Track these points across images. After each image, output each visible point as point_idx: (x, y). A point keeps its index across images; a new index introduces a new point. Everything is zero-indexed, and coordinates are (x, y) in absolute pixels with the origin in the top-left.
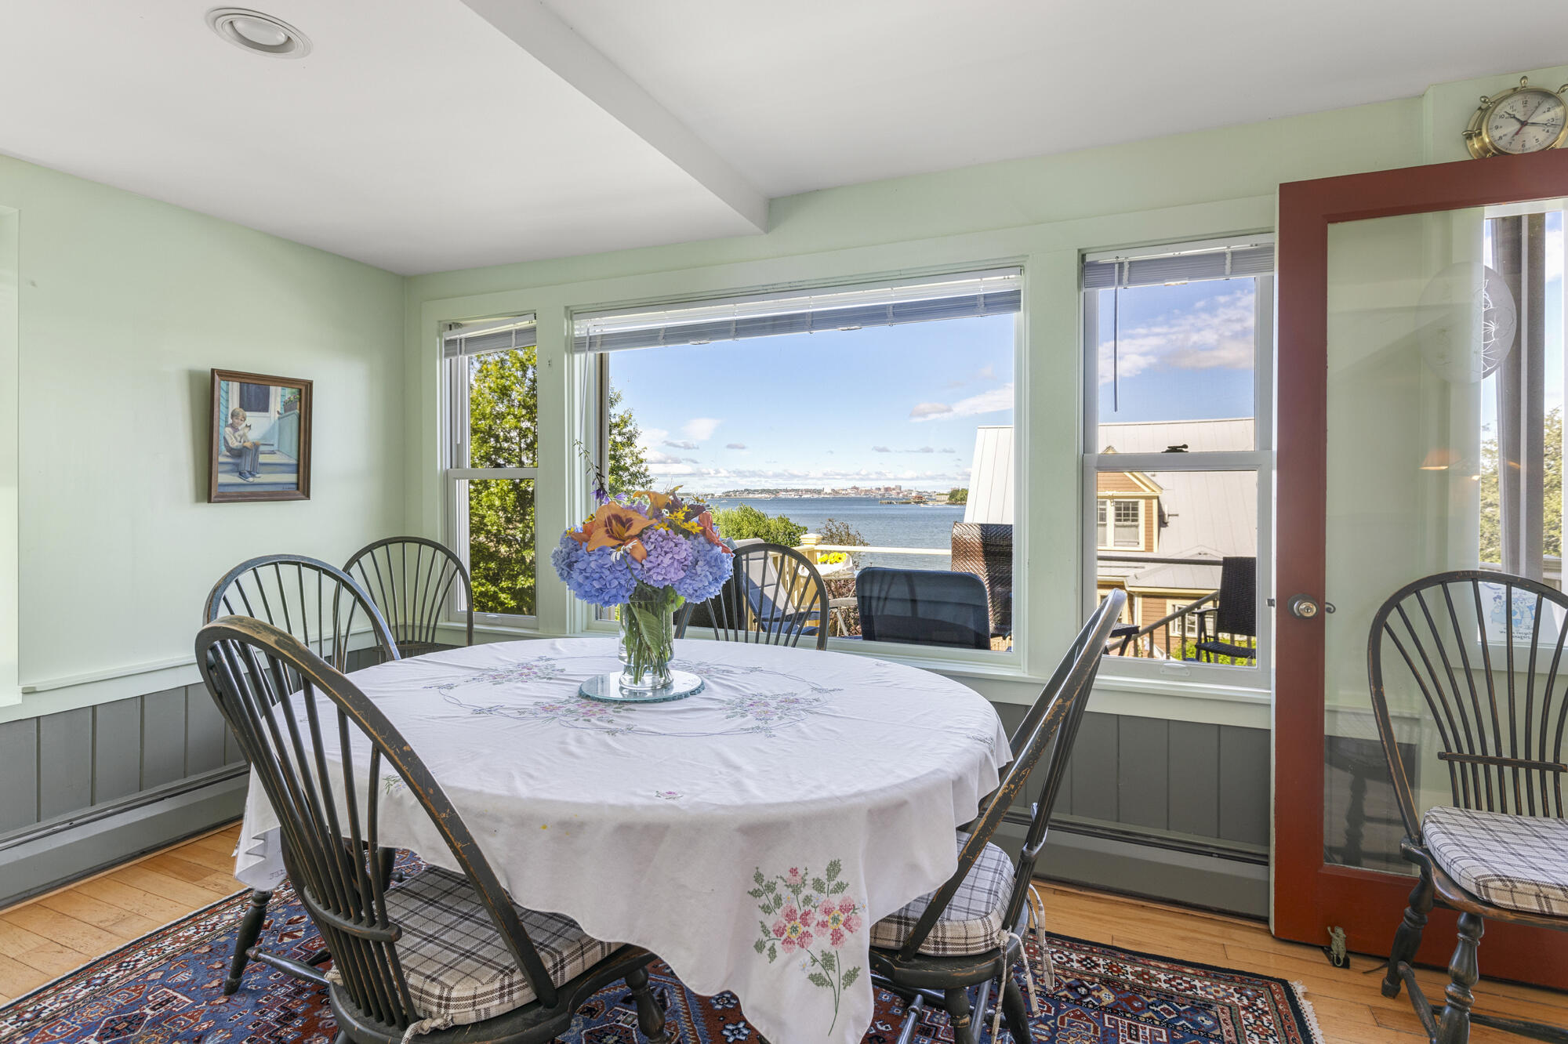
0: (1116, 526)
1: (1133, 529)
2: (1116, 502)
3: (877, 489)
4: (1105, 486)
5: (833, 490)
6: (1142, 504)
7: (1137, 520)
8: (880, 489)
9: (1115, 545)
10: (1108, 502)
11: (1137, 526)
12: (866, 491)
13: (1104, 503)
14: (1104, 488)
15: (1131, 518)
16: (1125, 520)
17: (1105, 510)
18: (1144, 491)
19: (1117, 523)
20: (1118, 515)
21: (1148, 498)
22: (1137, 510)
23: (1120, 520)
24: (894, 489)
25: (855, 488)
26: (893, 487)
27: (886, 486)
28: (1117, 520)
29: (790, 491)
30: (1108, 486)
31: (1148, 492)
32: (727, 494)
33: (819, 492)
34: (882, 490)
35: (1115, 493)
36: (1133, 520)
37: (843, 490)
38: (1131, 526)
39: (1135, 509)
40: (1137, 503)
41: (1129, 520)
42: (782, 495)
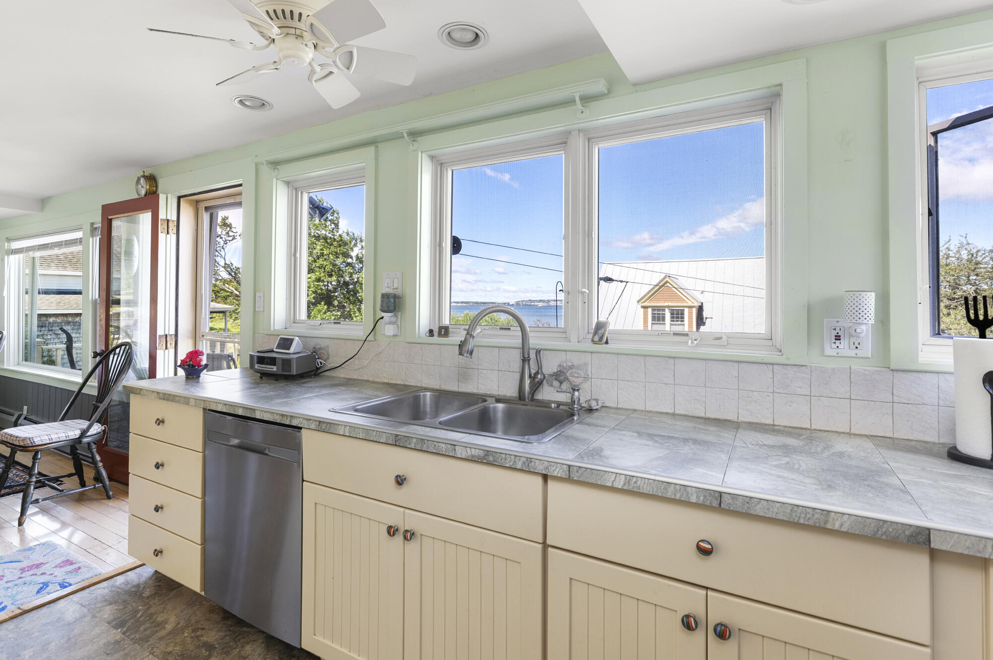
0: (671, 325)
1: (682, 327)
2: (671, 309)
4: (665, 299)
6: (686, 311)
7: (683, 321)
10: (667, 310)
11: (684, 325)
13: (664, 310)
14: (664, 301)
15: (680, 319)
16: (676, 321)
17: (664, 314)
18: (688, 303)
19: (671, 322)
20: (673, 318)
21: (690, 307)
22: (684, 315)
23: (674, 321)
28: (671, 321)
31: (690, 304)
35: (670, 304)
39: (683, 314)
40: (684, 310)
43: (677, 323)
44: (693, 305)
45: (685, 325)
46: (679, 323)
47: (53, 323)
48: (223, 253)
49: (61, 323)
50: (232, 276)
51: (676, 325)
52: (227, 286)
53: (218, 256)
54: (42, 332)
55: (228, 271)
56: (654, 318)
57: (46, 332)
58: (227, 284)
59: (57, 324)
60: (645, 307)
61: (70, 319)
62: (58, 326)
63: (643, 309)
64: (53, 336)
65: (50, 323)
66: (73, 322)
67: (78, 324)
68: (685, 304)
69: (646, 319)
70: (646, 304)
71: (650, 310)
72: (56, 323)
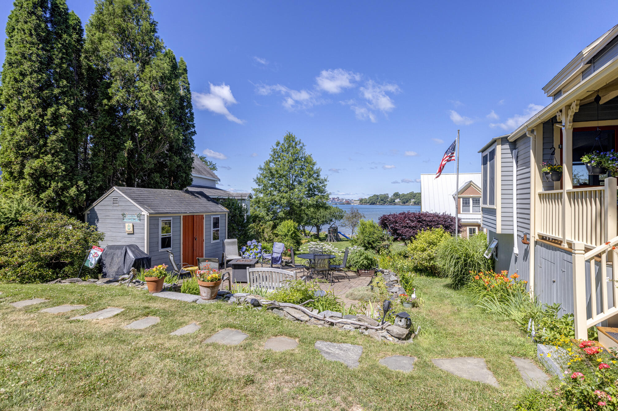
4: (469, 193)
9: (473, 212)
16: (475, 204)
28: (473, 204)
51: (475, 206)
56: (463, 203)
60: (459, 198)
70: (459, 196)
71: (461, 199)
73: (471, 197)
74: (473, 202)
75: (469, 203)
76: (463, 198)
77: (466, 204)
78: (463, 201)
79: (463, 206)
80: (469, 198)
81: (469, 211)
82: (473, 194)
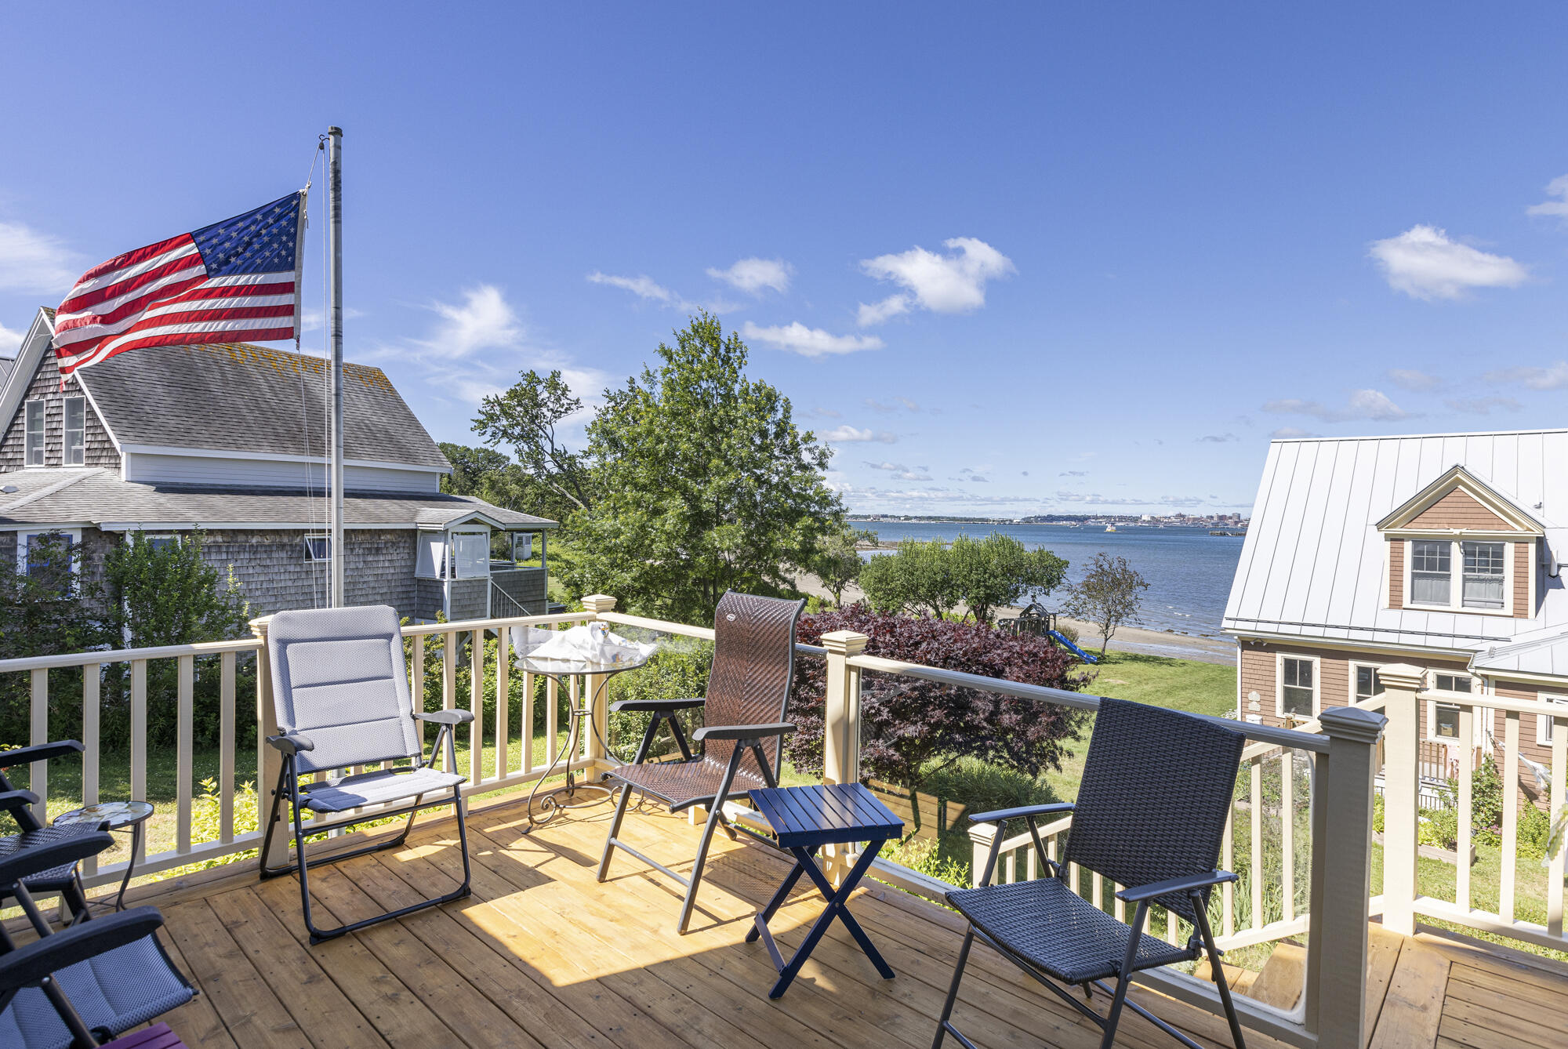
0: (1465, 578)
1: (1495, 585)
2: (1467, 544)
3: (1208, 517)
4: (1449, 521)
5: (1153, 518)
6: (1509, 549)
7: (1501, 571)
8: (1212, 517)
9: (1463, 606)
10: (1454, 544)
11: (1501, 581)
12: (1195, 519)
13: (1448, 545)
14: (1449, 524)
15: (1490, 567)
16: (1480, 570)
17: (1448, 555)
18: (1515, 531)
19: (1467, 575)
20: (1470, 563)
21: (1520, 541)
22: (1502, 557)
23: (1473, 570)
24: (1231, 518)
25: (1180, 516)
26: (1229, 514)
27: (1220, 514)
28: (1466, 570)
29: (1101, 517)
30: (1454, 521)
31: (1520, 533)
32: (1027, 520)
33: (1136, 519)
34: (1216, 519)
35: (1466, 532)
36: (1494, 572)
37: (1166, 518)
38: (1492, 580)
39: (1499, 554)
40: (1502, 546)
41: (1488, 570)
42: (1091, 523)
43: (1483, 575)
44: (1529, 534)
45: (1505, 583)
46: (1488, 575)
47: (257, 546)
48: (549, 431)
49: (269, 546)
50: (564, 470)
51: (1479, 580)
52: (556, 485)
53: (541, 436)
54: (239, 562)
55: (557, 462)
56: (1417, 563)
57: (245, 562)
58: (557, 482)
59: (263, 549)
60: (1395, 539)
61: (286, 540)
62: (265, 551)
63: (1389, 543)
64: (258, 570)
65: (252, 545)
66: (291, 545)
67: (298, 548)
68: (1506, 533)
69: (1396, 564)
70: (1398, 531)
71: (1408, 546)
72: (261, 546)
73: (1457, 538)
74: (1466, 562)
75: (1445, 565)
76: (1418, 541)
77: (1431, 566)
78: (1417, 552)
79: (1414, 576)
80: (1445, 543)
81: (1446, 600)
82: (1468, 525)
